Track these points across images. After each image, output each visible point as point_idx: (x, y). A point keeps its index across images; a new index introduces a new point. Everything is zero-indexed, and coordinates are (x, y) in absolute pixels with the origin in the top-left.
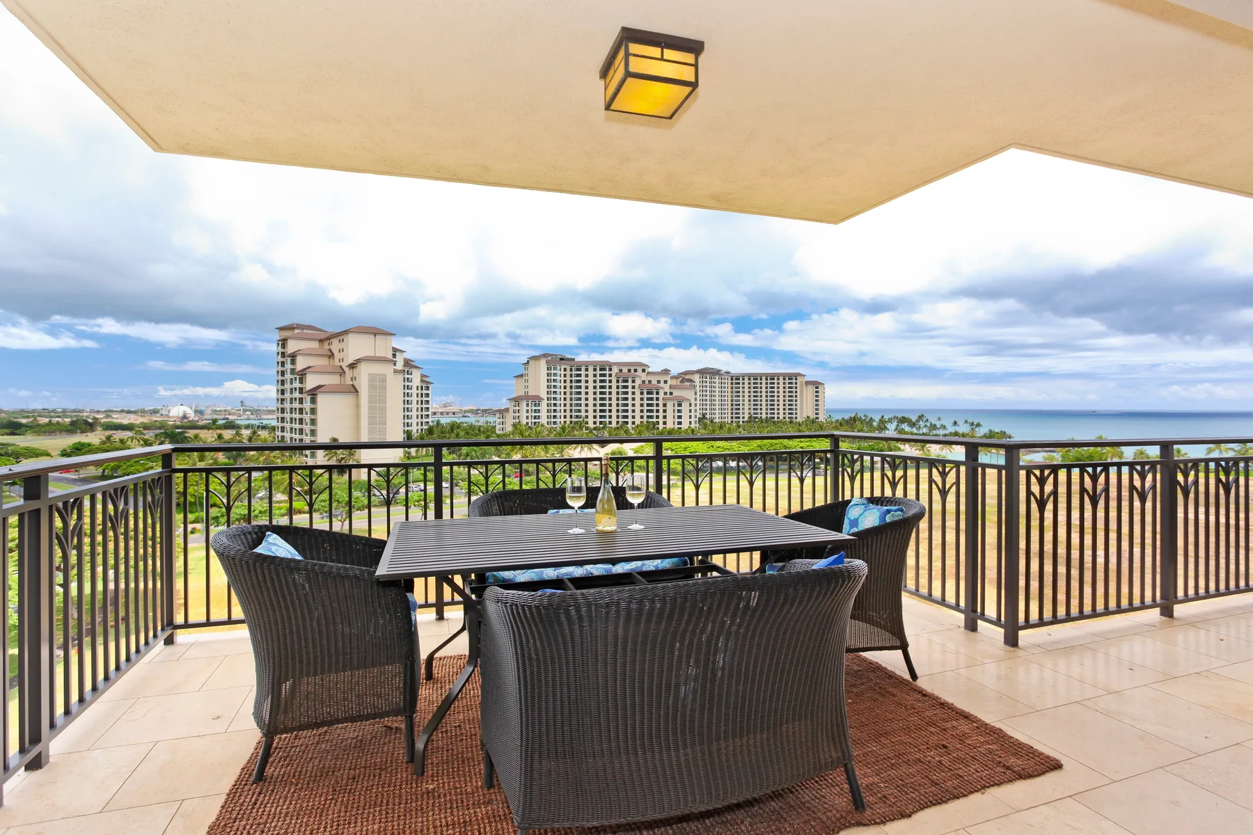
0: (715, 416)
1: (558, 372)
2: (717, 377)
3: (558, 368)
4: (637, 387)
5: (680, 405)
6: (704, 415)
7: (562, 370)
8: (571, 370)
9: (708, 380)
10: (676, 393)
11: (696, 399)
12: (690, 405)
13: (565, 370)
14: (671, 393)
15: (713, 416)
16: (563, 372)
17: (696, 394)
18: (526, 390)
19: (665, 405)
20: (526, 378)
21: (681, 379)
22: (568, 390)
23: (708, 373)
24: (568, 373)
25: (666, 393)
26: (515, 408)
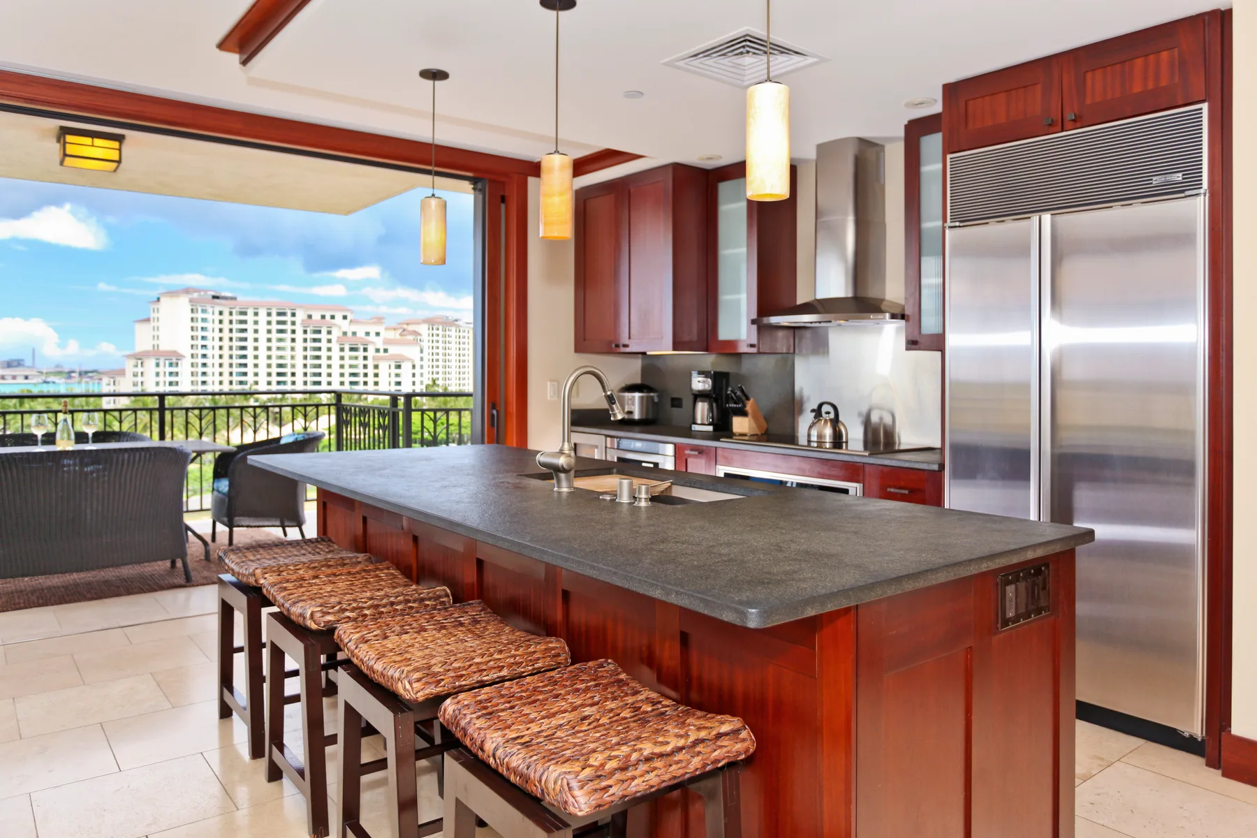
0: (450, 382)
1: (209, 316)
2: (453, 329)
3: (210, 310)
4: (334, 341)
5: (399, 367)
6: (434, 381)
7: (217, 313)
8: (231, 314)
9: (440, 332)
10: (393, 350)
11: (422, 359)
12: (414, 367)
13: (221, 313)
14: (386, 351)
15: (447, 382)
16: (217, 317)
17: (422, 351)
18: (156, 342)
19: (376, 367)
20: (156, 324)
21: (400, 331)
22: (226, 343)
23: (439, 323)
24: (226, 318)
25: (378, 350)
26: (135, 370)
